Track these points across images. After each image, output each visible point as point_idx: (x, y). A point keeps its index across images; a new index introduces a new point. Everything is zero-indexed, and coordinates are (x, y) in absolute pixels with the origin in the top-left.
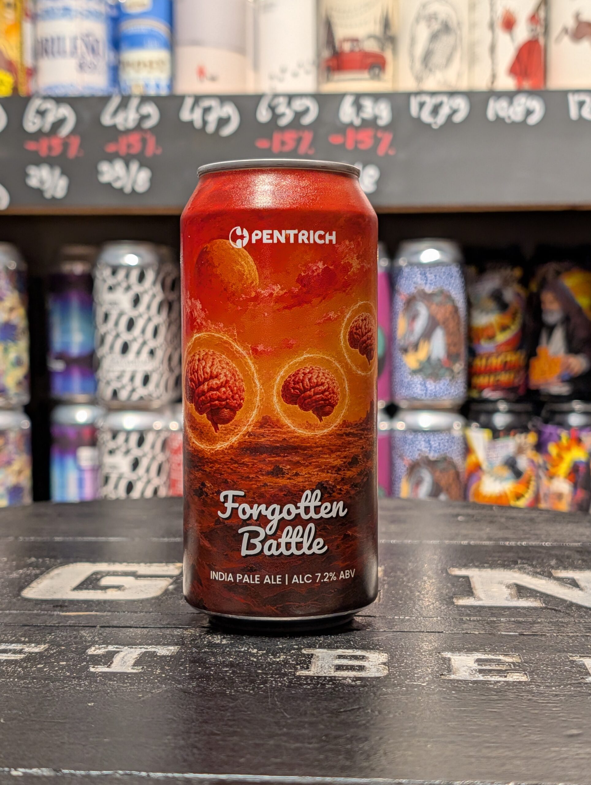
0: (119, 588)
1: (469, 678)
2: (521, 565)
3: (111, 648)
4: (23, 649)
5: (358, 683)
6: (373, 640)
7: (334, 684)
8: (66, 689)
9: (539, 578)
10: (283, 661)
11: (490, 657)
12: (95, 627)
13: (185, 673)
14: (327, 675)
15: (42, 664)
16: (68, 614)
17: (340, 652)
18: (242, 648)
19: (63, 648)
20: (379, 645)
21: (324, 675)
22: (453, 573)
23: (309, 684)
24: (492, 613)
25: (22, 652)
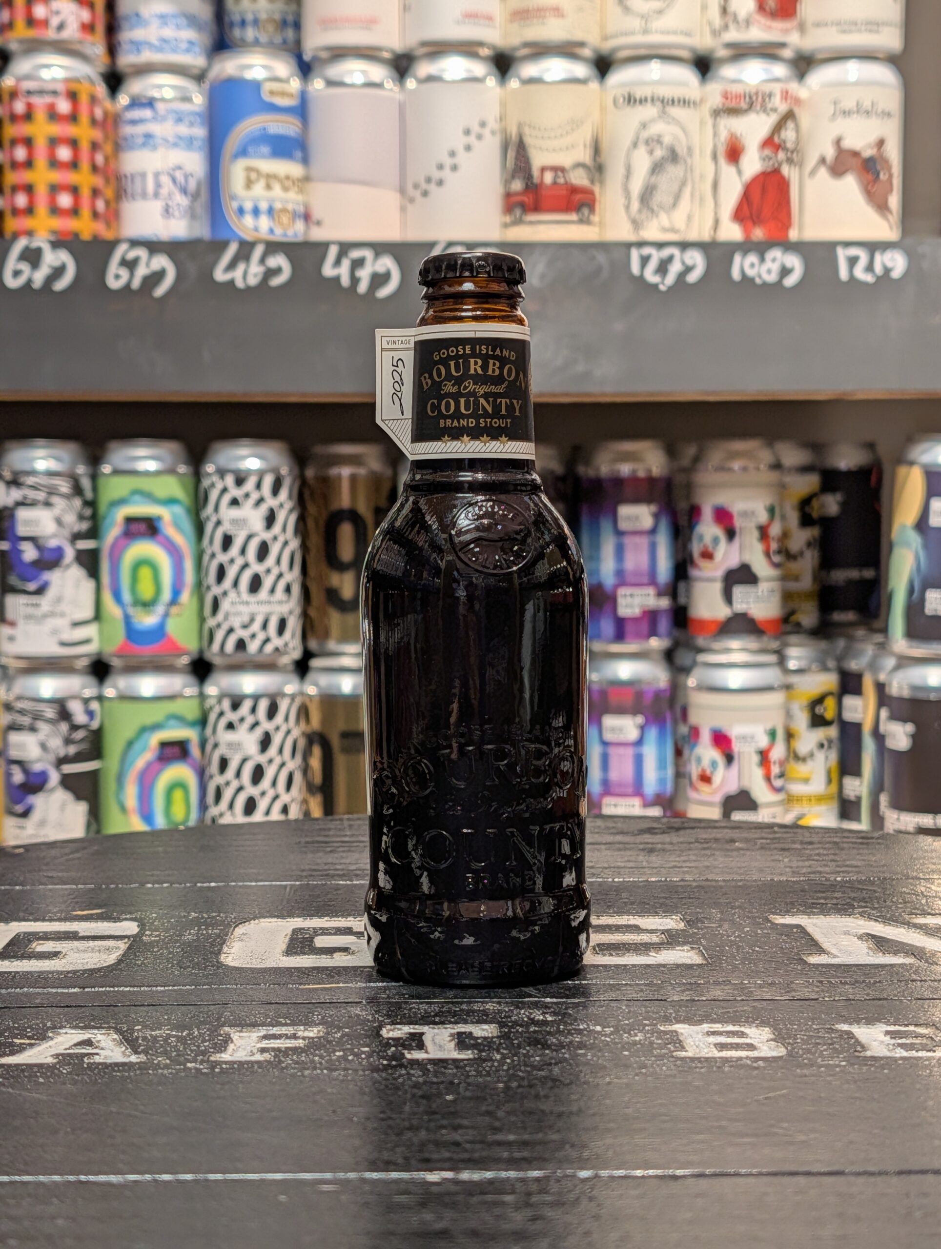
0: (345, 950)
1: (888, 1054)
2: (861, 910)
3: (407, 1029)
4: (295, 1034)
5: (761, 1063)
6: (737, 1011)
7: (731, 1066)
8: (401, 1080)
9: (893, 926)
10: (645, 1040)
11: (897, 1028)
12: (360, 1002)
13: (532, 1056)
14: (710, 1055)
15: (339, 1051)
16: (307, 986)
17: (706, 1027)
18: (579, 1025)
19: (347, 1030)
20: (748, 1017)
21: (707, 1056)
22: (777, 922)
23: (702, 1068)
24: (865, 974)
25: (299, 1038)
